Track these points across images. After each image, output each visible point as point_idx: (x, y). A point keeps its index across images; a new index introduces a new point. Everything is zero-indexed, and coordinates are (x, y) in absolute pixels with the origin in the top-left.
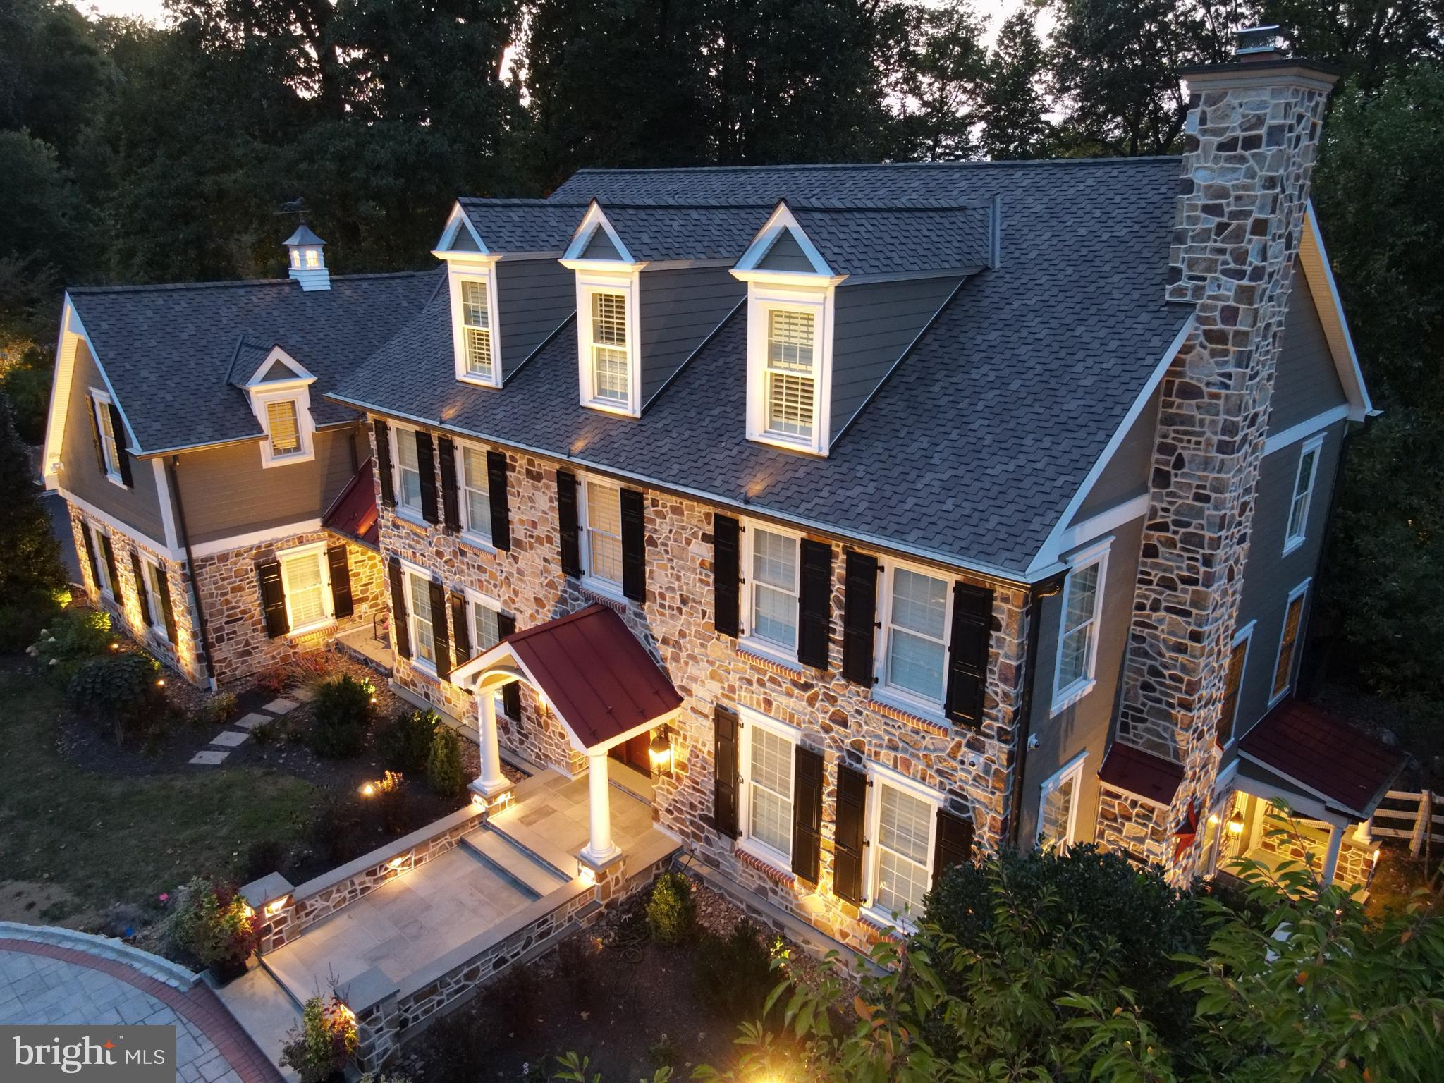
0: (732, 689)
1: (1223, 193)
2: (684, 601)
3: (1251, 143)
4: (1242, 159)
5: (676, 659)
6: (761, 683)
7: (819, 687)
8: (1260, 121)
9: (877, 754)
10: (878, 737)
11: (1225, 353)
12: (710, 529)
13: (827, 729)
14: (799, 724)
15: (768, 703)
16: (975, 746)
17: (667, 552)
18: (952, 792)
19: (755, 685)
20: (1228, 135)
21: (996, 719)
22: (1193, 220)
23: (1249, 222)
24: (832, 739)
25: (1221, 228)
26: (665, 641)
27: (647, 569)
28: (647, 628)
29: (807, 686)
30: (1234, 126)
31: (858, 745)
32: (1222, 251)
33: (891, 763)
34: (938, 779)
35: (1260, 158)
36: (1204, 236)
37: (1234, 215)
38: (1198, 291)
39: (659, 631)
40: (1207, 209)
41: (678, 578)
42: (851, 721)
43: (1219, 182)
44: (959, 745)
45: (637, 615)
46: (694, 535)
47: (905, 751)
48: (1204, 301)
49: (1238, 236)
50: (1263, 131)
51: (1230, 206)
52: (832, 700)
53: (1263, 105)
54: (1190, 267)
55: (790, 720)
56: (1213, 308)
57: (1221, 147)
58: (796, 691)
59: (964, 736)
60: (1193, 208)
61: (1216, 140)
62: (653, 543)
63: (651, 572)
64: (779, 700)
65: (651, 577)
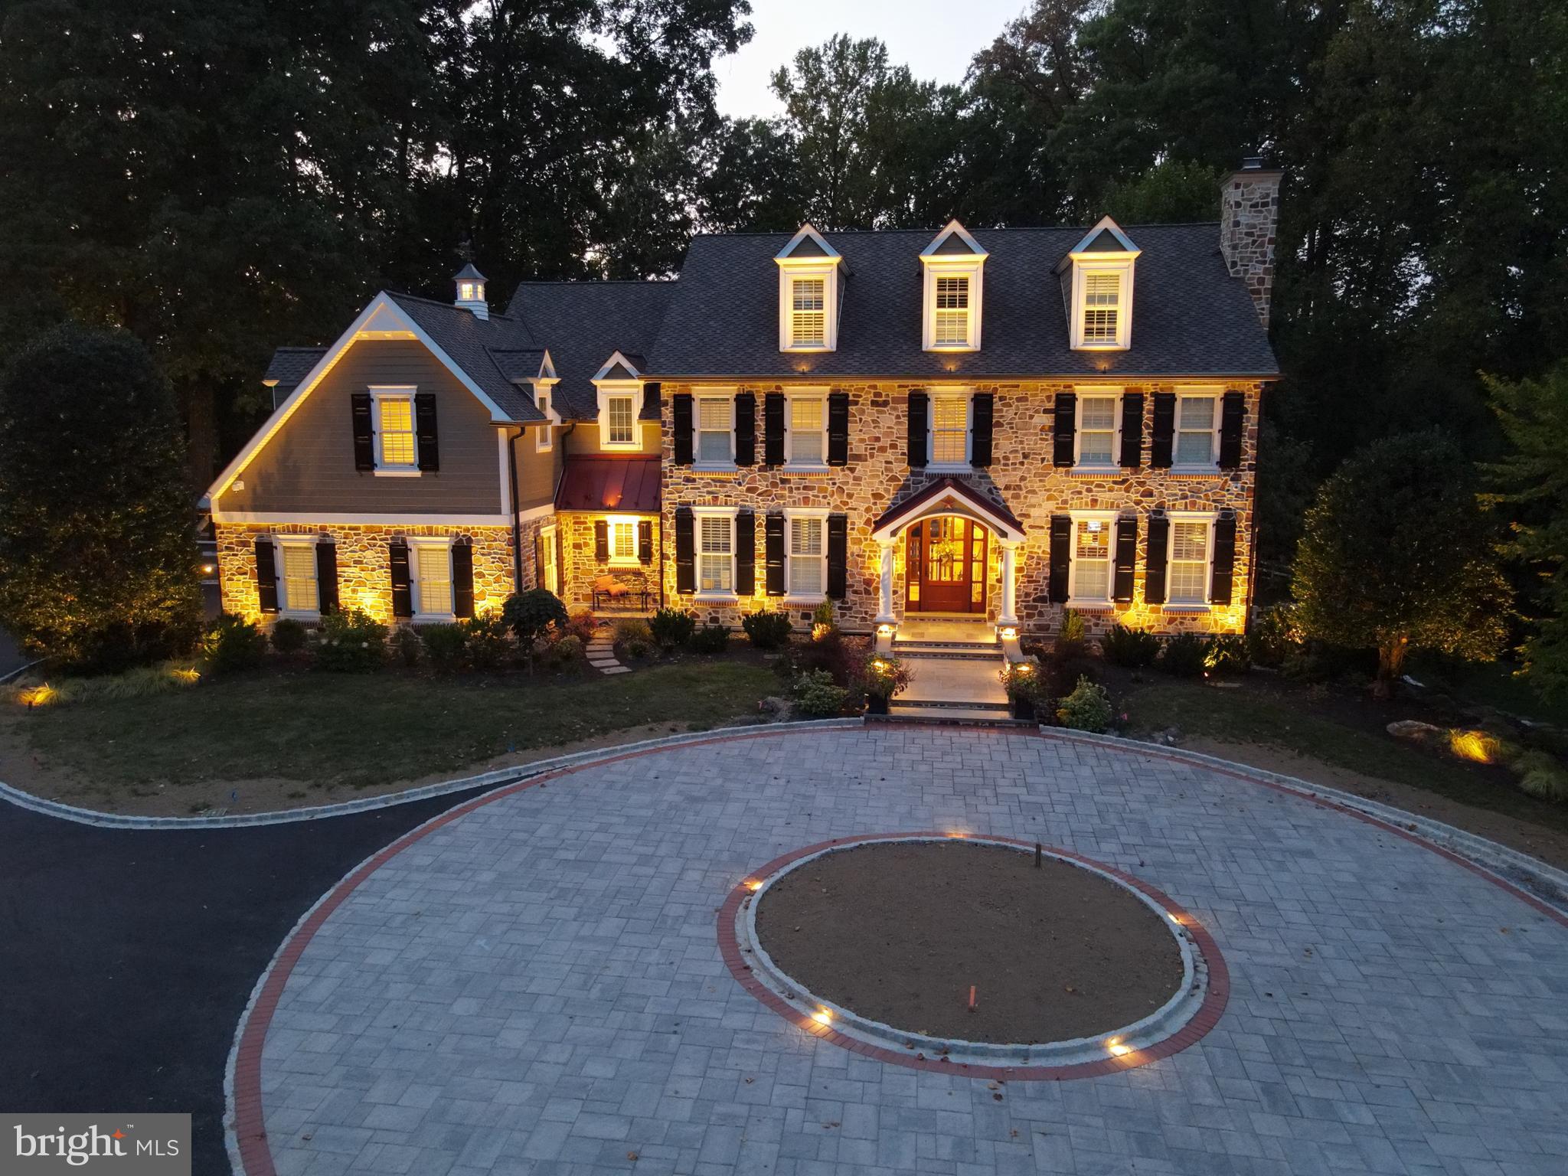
0: (1065, 502)
1: (1254, 226)
2: (1025, 456)
3: (1265, 204)
4: (1261, 212)
5: (1016, 497)
6: (1089, 490)
7: (1133, 480)
8: (1268, 195)
9: (1174, 505)
10: (1176, 495)
11: (1261, 299)
12: (1051, 405)
13: (1138, 503)
14: (1118, 506)
15: (1094, 501)
16: (1236, 479)
17: (1012, 428)
18: (1222, 509)
19: (1085, 493)
20: (1254, 201)
21: (1247, 460)
22: (1241, 239)
23: (1267, 239)
24: (1144, 507)
25: (1254, 242)
26: (1007, 488)
27: (994, 443)
28: (992, 483)
29: (1124, 481)
30: (1257, 197)
31: (1161, 505)
32: (1255, 252)
33: (1183, 507)
34: (1214, 504)
35: (1269, 211)
36: (1246, 246)
37: (1259, 236)
38: (1246, 271)
39: (1000, 482)
40: (1247, 234)
41: (1022, 442)
42: (1155, 492)
43: (1252, 221)
44: (1226, 482)
45: (980, 477)
46: (1037, 412)
47: (1192, 496)
48: (1249, 275)
49: (1262, 245)
50: (1270, 200)
51: (1257, 232)
52: (1141, 484)
53: (1269, 189)
54: (1241, 260)
55: (1111, 506)
56: (1253, 279)
57: (1252, 206)
58: (1116, 487)
59: (1228, 475)
60: (1241, 233)
61: (1250, 203)
62: (999, 425)
63: (997, 444)
64: (1104, 496)
65: (996, 448)
